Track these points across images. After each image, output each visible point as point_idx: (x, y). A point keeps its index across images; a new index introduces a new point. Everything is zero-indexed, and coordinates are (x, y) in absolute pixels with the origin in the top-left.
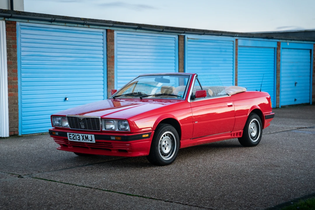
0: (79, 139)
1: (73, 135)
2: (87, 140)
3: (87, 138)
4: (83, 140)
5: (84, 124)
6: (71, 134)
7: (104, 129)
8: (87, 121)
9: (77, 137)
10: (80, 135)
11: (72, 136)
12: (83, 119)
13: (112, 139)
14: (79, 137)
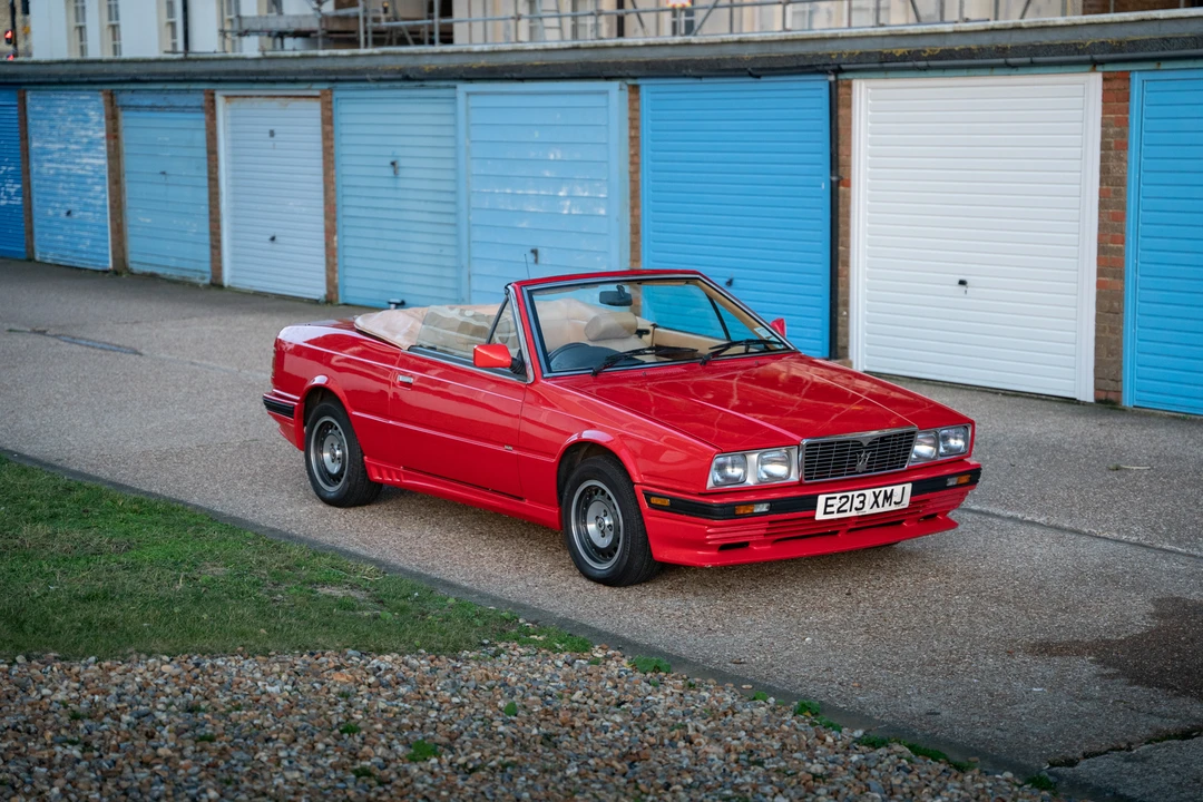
1: (841, 499)
11: (836, 503)
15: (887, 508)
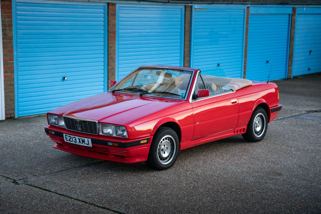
0: (75, 141)
1: (69, 136)
2: (84, 143)
3: (83, 141)
4: (79, 143)
5: (81, 126)
6: (67, 136)
7: (101, 134)
8: (84, 124)
9: (74, 139)
10: (77, 137)
11: (68, 138)
12: (80, 122)
13: (109, 144)
14: (75, 140)
15: (84, 145)
